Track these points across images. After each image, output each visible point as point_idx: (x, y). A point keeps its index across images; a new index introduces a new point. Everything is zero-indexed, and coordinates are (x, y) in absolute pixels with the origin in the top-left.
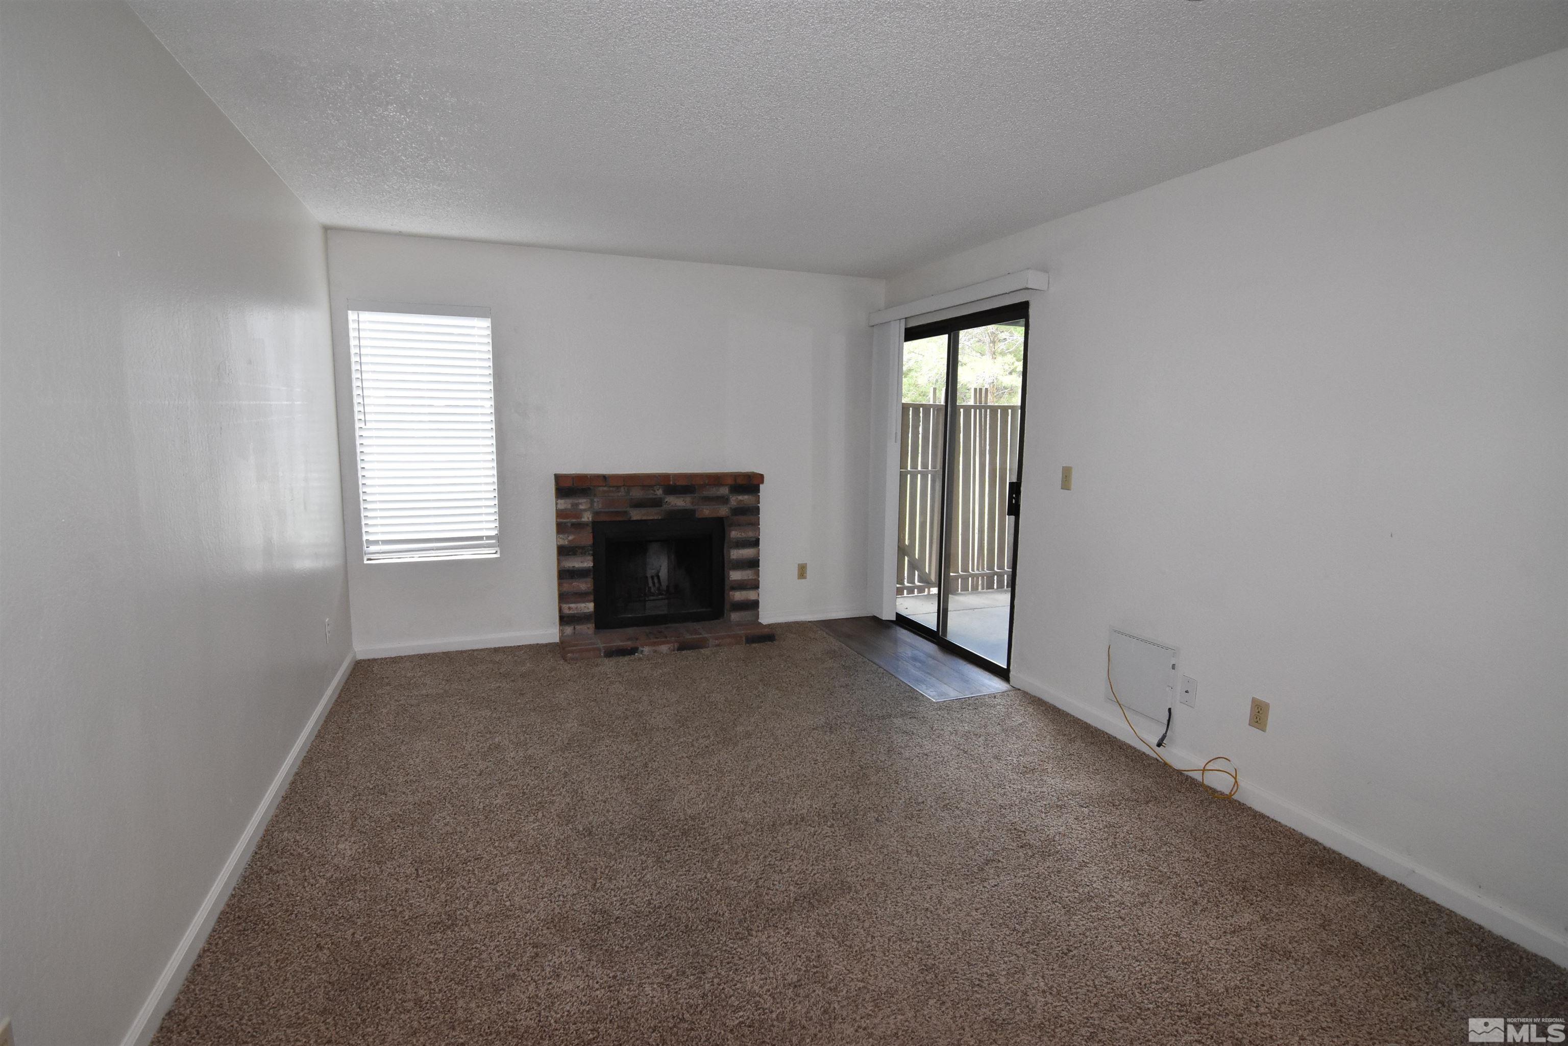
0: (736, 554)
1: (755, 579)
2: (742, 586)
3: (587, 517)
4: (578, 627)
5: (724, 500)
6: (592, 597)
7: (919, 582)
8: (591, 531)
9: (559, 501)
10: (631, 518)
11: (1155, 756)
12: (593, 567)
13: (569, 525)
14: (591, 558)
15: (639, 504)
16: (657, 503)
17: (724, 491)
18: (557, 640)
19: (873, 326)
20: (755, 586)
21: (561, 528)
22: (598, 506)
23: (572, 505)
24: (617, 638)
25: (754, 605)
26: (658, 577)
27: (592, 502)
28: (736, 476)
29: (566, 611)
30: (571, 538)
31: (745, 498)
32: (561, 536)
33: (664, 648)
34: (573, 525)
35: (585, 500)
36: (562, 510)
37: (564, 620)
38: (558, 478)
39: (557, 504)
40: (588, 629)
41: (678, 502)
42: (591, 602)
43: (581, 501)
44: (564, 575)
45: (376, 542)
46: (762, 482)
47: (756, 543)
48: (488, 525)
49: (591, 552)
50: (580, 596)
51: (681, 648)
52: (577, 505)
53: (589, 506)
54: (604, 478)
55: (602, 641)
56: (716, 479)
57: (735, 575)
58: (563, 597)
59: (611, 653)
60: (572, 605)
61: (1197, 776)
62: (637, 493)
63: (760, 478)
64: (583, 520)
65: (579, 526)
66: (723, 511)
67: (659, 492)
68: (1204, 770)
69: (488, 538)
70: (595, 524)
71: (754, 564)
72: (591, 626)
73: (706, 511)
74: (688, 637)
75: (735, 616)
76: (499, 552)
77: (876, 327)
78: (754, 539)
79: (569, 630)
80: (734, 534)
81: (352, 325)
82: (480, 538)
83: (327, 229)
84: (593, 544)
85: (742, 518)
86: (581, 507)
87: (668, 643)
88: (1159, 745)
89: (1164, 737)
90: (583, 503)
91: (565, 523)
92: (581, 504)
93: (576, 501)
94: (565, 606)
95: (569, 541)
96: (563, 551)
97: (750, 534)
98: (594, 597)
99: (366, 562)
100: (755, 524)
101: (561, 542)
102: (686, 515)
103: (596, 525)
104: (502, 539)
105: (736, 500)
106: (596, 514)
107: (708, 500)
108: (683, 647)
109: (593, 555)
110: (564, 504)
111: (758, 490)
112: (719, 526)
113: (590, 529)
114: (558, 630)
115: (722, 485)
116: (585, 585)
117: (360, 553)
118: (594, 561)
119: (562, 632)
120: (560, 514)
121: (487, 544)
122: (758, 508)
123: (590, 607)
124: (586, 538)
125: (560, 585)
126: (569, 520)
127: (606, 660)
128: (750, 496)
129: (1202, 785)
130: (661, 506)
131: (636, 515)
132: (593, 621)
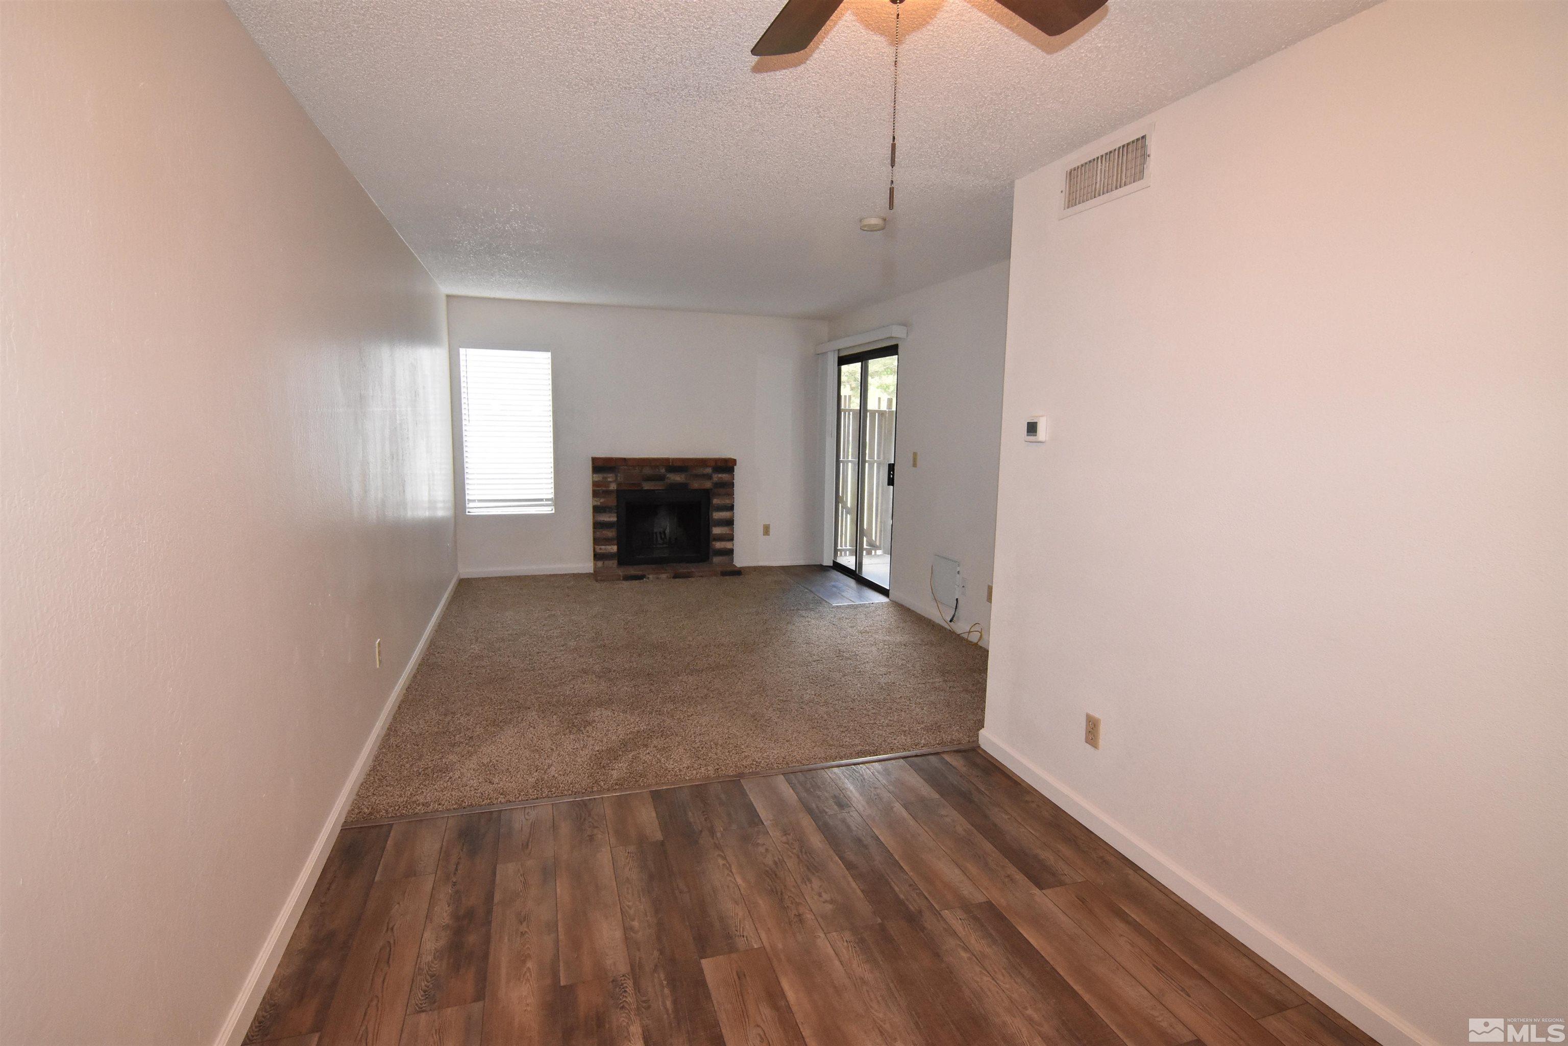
0: (717, 515)
1: (731, 534)
2: (721, 538)
3: (613, 487)
4: (606, 562)
5: (709, 477)
6: (615, 542)
7: (867, 546)
8: (615, 496)
9: (594, 475)
10: (642, 488)
11: (949, 628)
12: (617, 521)
13: (601, 491)
14: (615, 515)
15: (649, 479)
16: (661, 478)
17: (709, 470)
18: (592, 571)
19: (818, 354)
20: (731, 538)
21: (595, 494)
22: (620, 478)
23: (603, 478)
24: (632, 571)
25: (730, 552)
26: (664, 532)
27: (616, 476)
28: (716, 460)
29: (598, 551)
30: (602, 500)
31: (725, 476)
32: (595, 499)
33: (664, 576)
34: (604, 492)
35: (611, 475)
36: (596, 481)
37: (597, 557)
38: (594, 460)
39: (593, 477)
40: (613, 563)
41: (677, 478)
42: (615, 545)
43: (609, 475)
44: (597, 526)
45: (474, 501)
46: (735, 464)
47: (731, 508)
48: (547, 490)
49: (616, 511)
50: (607, 541)
51: (675, 577)
52: (606, 478)
53: (614, 479)
54: (625, 460)
55: (621, 572)
56: (703, 462)
57: (716, 531)
58: (596, 541)
59: (627, 578)
60: (603, 547)
61: (965, 636)
62: (647, 471)
63: (734, 462)
64: (610, 488)
65: (607, 493)
66: (708, 485)
67: (663, 471)
68: (969, 632)
69: (547, 500)
70: (618, 491)
71: (730, 523)
72: (616, 562)
73: (695, 485)
74: (681, 570)
75: (716, 560)
76: (554, 509)
77: (821, 355)
78: (730, 505)
79: (600, 564)
80: (716, 501)
81: (462, 357)
82: (542, 500)
83: (448, 296)
84: (617, 505)
85: (722, 491)
86: (609, 480)
87: (666, 573)
88: (951, 621)
89: (954, 616)
90: (610, 477)
91: (598, 490)
92: (609, 477)
93: (605, 475)
94: (598, 548)
95: (601, 503)
96: (597, 510)
97: (728, 501)
98: (617, 542)
99: (467, 514)
100: (731, 495)
101: (596, 503)
102: (683, 486)
103: (619, 493)
104: (558, 500)
105: (717, 477)
106: (619, 484)
107: (697, 476)
108: (676, 576)
109: (617, 513)
110: (598, 477)
111: (733, 471)
112: (707, 494)
113: (614, 495)
114: (593, 564)
115: (707, 466)
116: (611, 533)
117: (464, 508)
118: (618, 517)
119: (595, 565)
120: (595, 484)
121: (546, 504)
122: (733, 484)
123: (614, 549)
124: (612, 501)
125: (594, 532)
126: (600, 488)
127: (624, 582)
128: (727, 475)
129: (967, 640)
130: (664, 480)
131: (647, 486)
132: (616, 558)
